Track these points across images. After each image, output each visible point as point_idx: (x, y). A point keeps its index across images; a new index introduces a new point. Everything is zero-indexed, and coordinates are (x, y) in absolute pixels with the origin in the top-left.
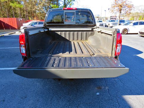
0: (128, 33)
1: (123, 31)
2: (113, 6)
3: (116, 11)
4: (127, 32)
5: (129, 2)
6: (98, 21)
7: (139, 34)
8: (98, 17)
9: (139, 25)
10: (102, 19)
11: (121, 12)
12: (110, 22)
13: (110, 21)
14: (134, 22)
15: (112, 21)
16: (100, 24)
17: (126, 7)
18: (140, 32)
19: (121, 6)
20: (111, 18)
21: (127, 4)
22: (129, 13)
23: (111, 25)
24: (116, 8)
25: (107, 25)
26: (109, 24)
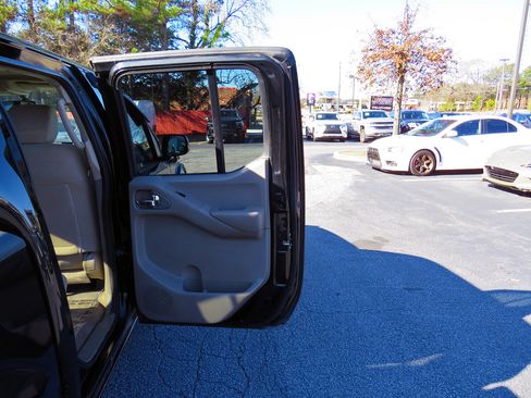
0: (438, 168)
1: (416, 162)
2: (370, 53)
3: (383, 76)
4: (431, 166)
5: (434, 41)
6: (320, 116)
7: (486, 175)
8: (329, 100)
9: (482, 133)
10: (345, 106)
11: (402, 80)
12: (365, 117)
13: (367, 114)
14: (461, 119)
15: (372, 115)
16: (328, 126)
17: (425, 60)
18: (493, 165)
19: (402, 55)
20: (374, 102)
21: (425, 48)
22: (437, 84)
23: (370, 131)
24: (383, 63)
25: (357, 128)
26: (363, 127)
